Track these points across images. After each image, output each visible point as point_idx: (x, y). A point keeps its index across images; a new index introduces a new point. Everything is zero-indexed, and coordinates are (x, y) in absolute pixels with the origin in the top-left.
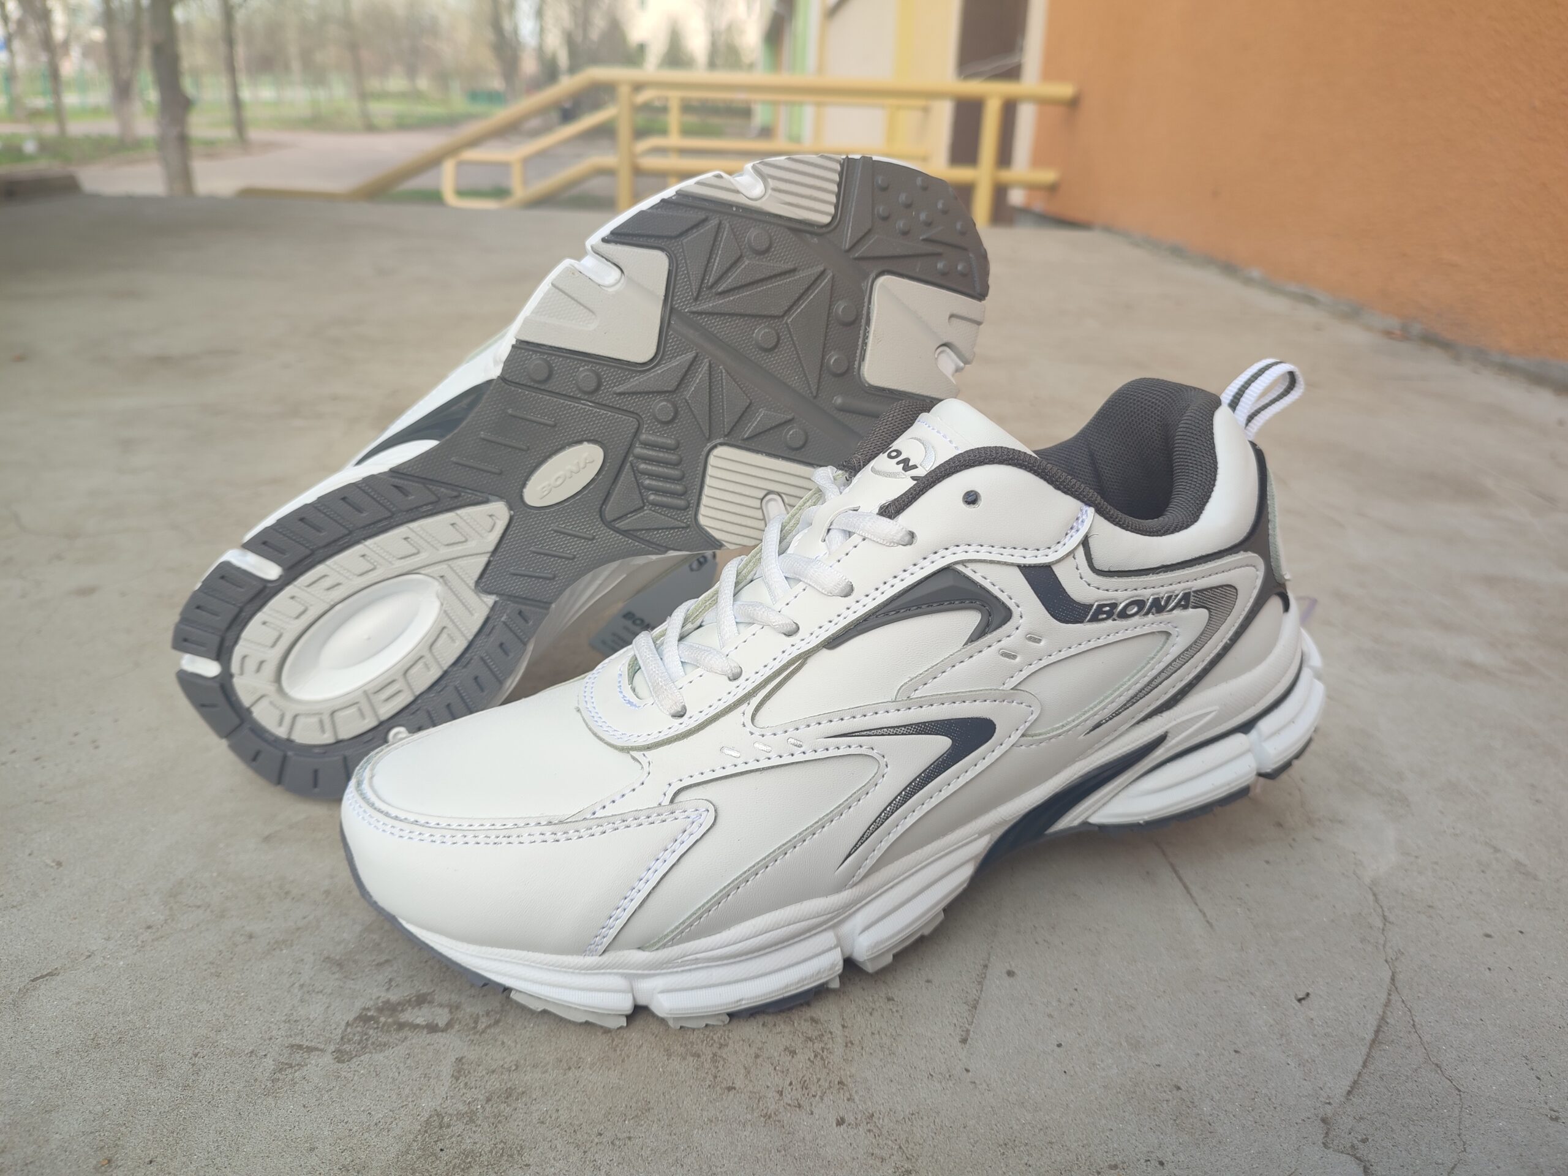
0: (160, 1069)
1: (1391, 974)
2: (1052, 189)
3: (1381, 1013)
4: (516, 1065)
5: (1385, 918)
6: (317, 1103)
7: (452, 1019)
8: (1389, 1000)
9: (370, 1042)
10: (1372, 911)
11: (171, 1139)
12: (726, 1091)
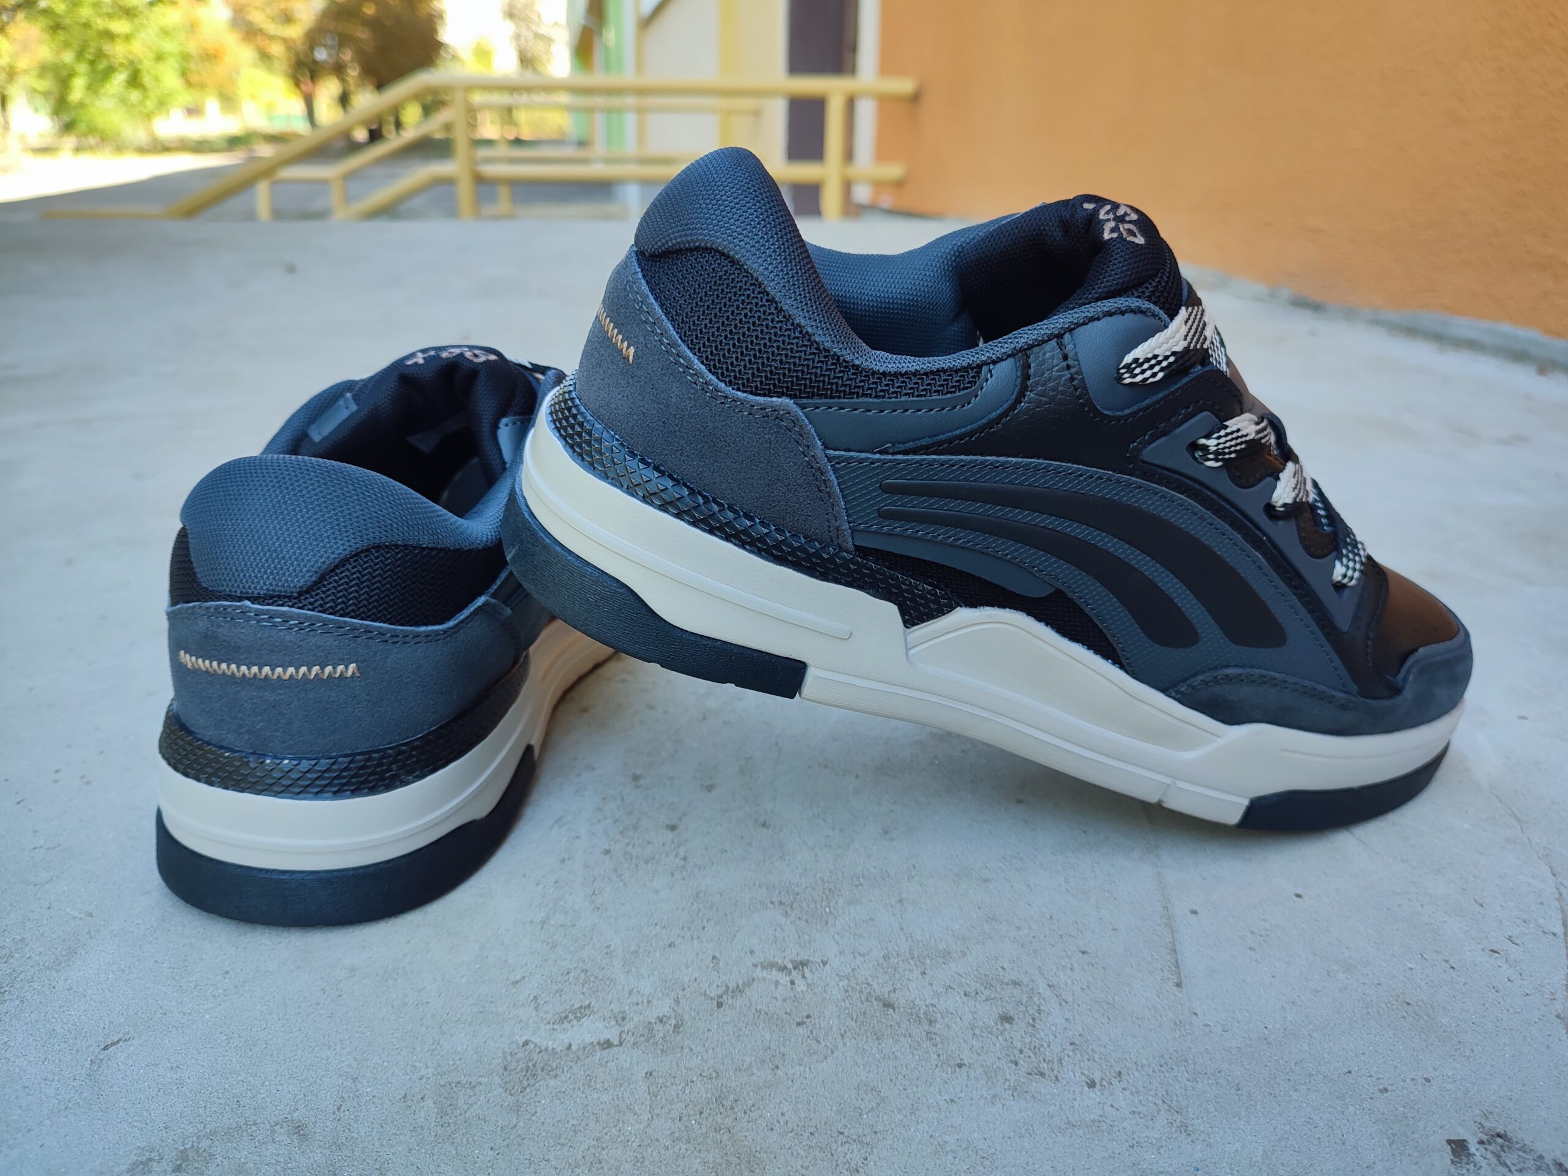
1: (1549, 869)
2: (899, 184)
3: (1559, 908)
4: (715, 1071)
5: (1516, 818)
6: (506, 1143)
7: (622, 1031)
9: (539, 1066)
10: (1503, 812)
12: (957, 1069)
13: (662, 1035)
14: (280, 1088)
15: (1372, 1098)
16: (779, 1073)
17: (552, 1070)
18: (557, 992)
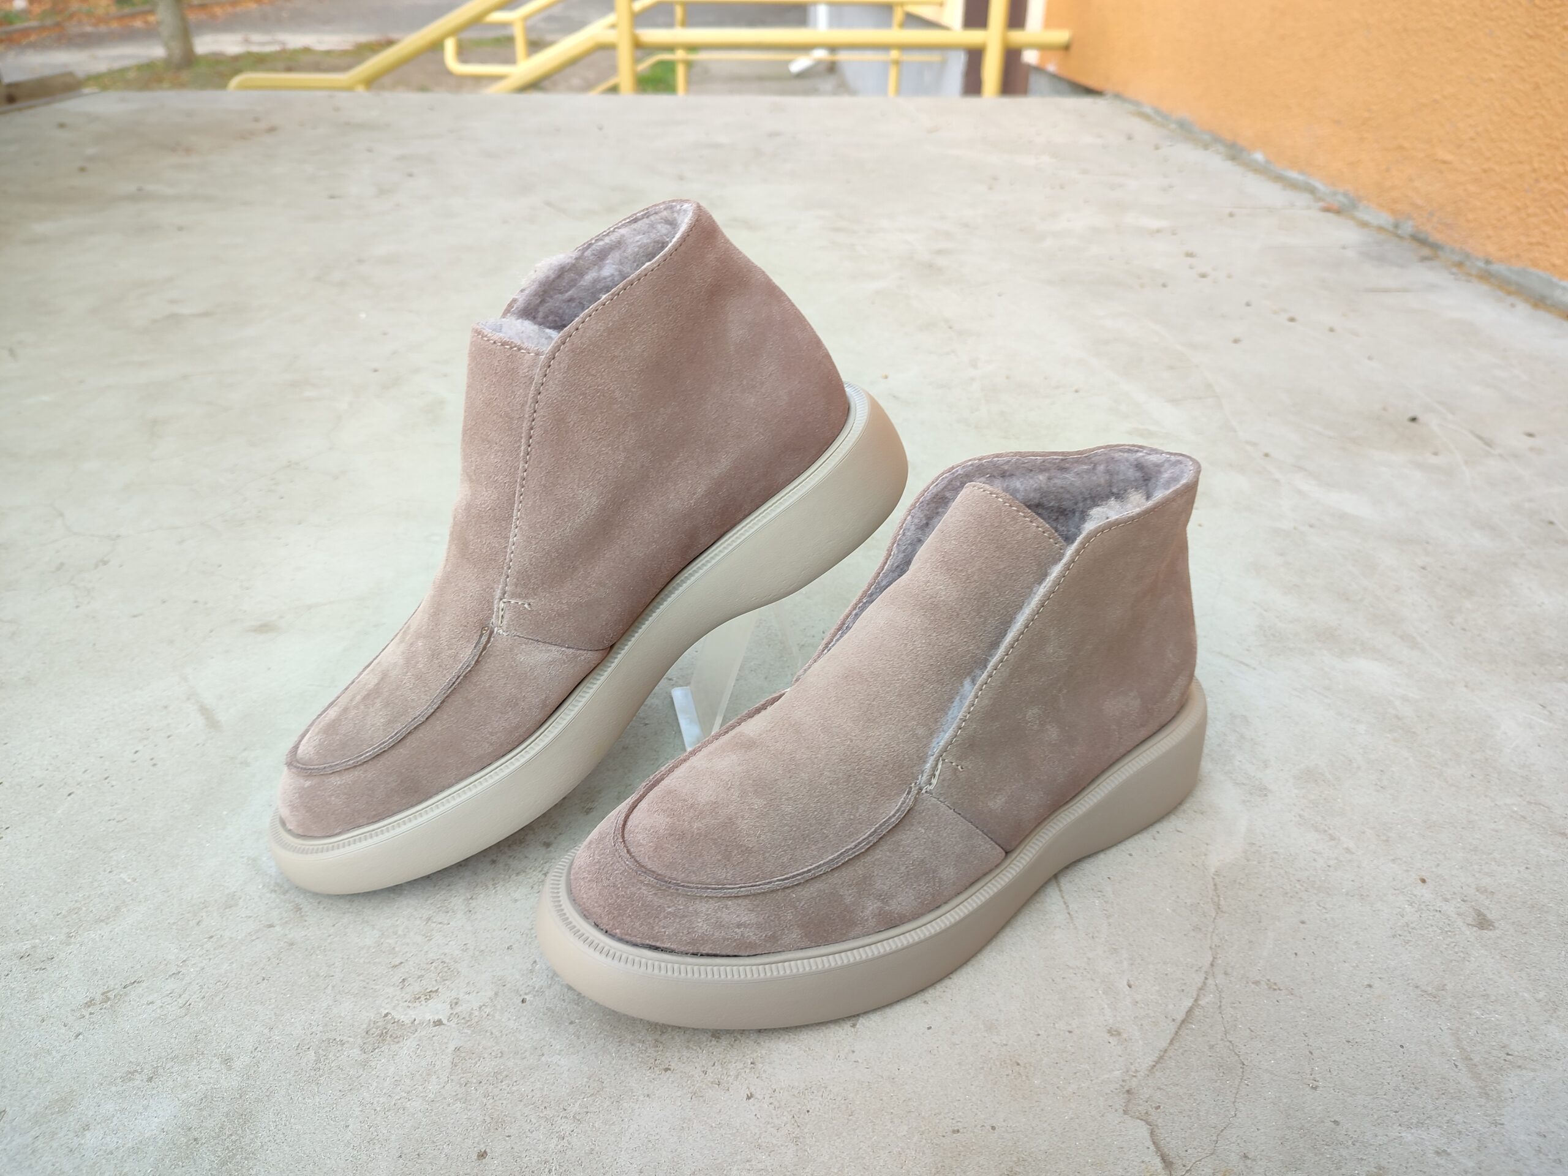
0: (227, 1061)
1: (1211, 959)
2: (1066, 48)
3: (1195, 996)
4: (501, 1052)
6: (350, 1087)
7: (452, 1014)
8: (1205, 983)
9: (389, 1035)
10: (1210, 900)
11: (241, 1120)
12: (663, 1072)
13: (476, 1020)
14: (224, 1029)
15: (944, 1136)
16: (543, 1059)
17: (397, 1037)
18: (419, 977)
